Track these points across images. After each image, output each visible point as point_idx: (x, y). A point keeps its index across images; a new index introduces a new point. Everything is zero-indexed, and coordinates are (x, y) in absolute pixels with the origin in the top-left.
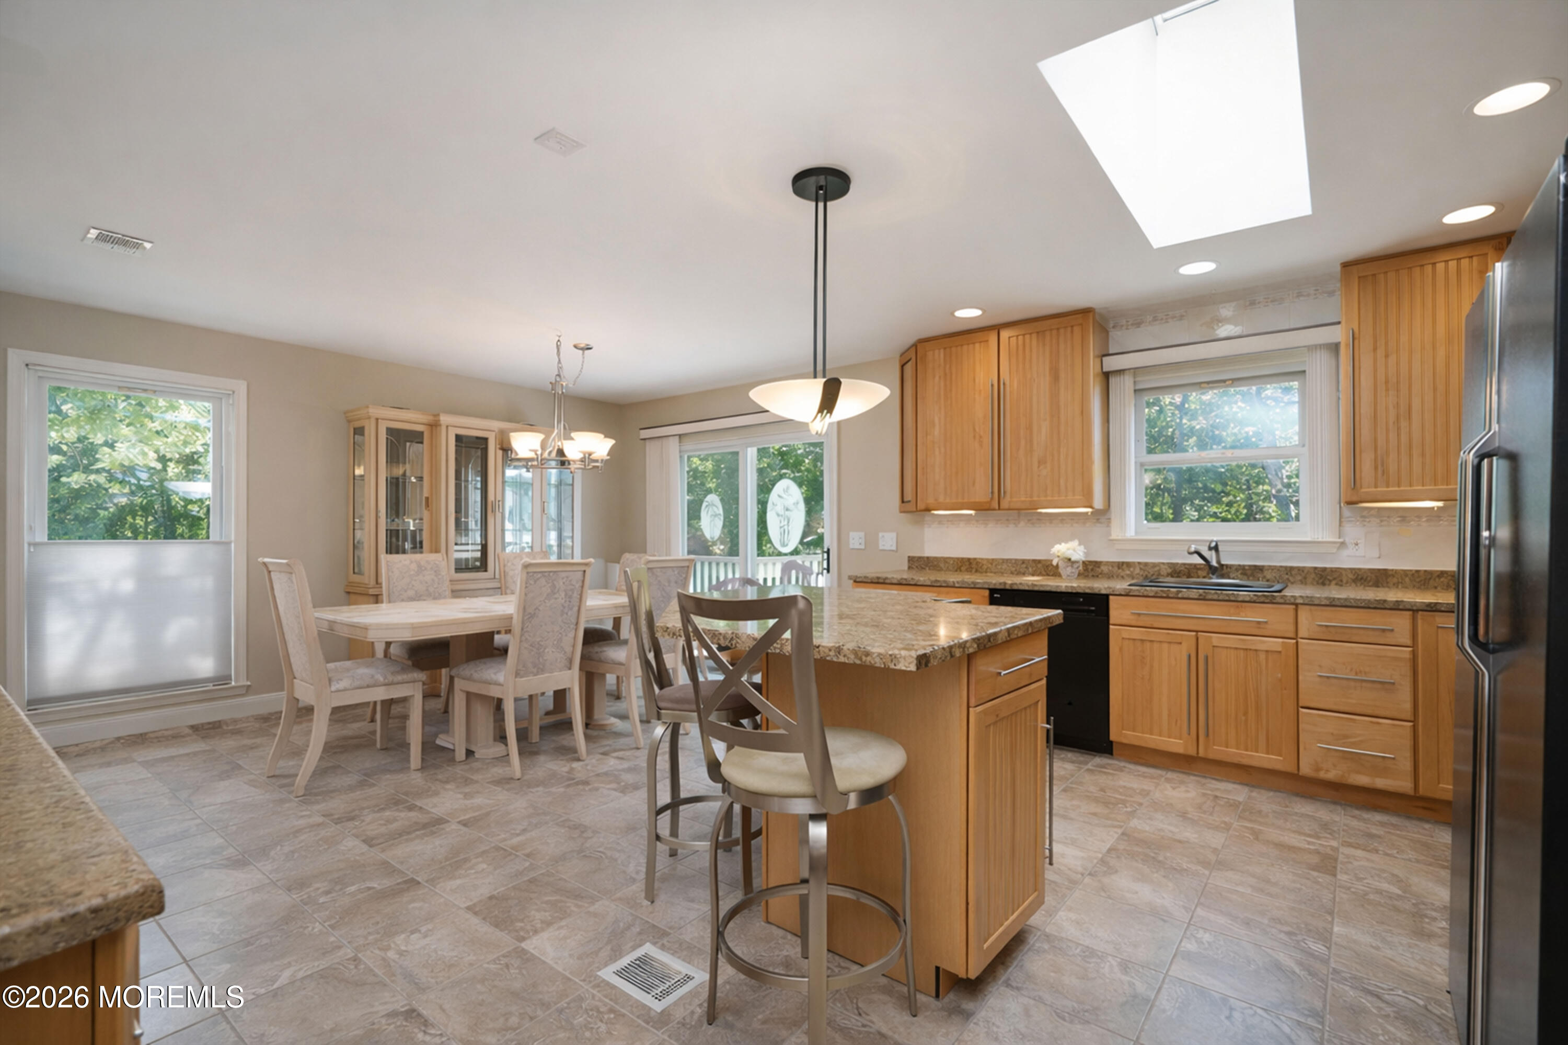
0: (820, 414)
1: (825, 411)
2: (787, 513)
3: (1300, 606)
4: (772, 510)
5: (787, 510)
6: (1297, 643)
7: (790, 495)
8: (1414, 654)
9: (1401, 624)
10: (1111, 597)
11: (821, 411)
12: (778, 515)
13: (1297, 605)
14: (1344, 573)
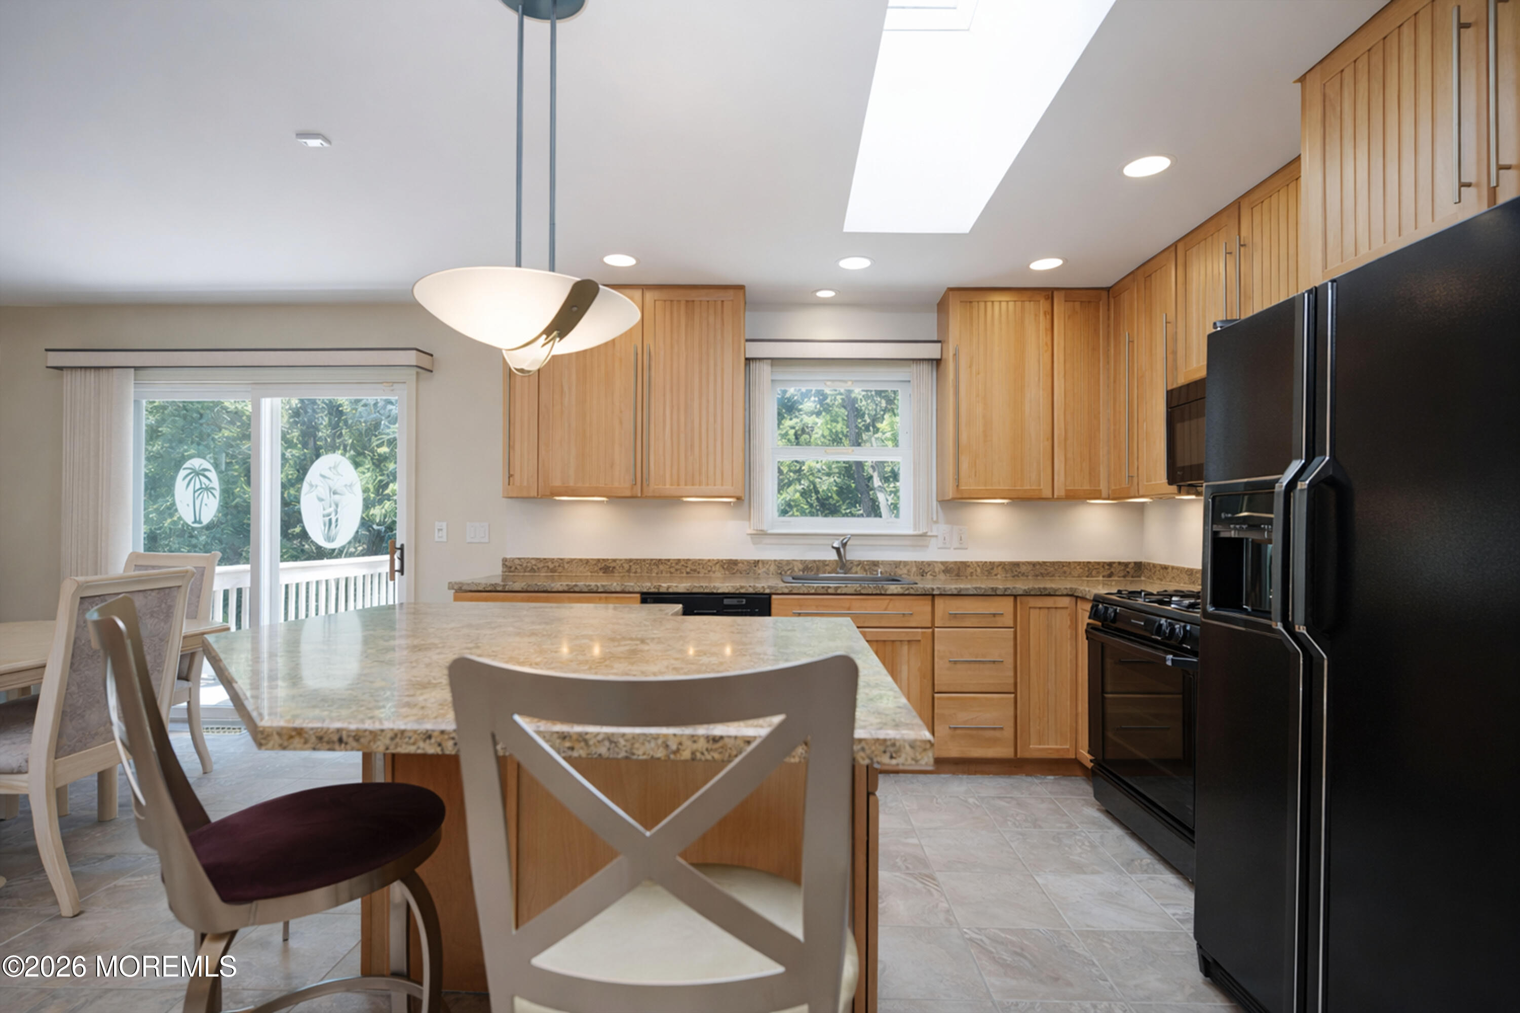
0: (544, 336)
1: (555, 333)
2: (337, 497)
3: (936, 598)
4: (309, 492)
5: (335, 493)
6: (933, 633)
7: (339, 474)
8: (1015, 633)
9: (1005, 606)
10: (774, 597)
11: (548, 331)
12: (321, 500)
13: (933, 596)
14: (935, 565)
